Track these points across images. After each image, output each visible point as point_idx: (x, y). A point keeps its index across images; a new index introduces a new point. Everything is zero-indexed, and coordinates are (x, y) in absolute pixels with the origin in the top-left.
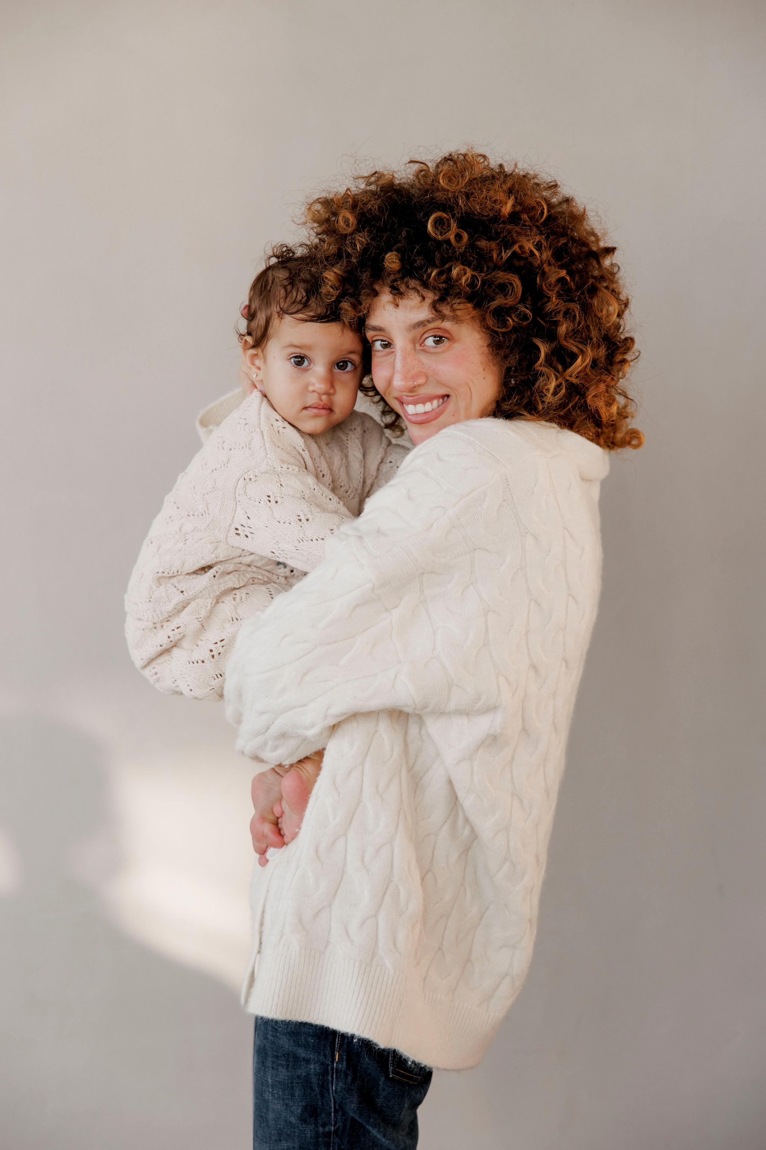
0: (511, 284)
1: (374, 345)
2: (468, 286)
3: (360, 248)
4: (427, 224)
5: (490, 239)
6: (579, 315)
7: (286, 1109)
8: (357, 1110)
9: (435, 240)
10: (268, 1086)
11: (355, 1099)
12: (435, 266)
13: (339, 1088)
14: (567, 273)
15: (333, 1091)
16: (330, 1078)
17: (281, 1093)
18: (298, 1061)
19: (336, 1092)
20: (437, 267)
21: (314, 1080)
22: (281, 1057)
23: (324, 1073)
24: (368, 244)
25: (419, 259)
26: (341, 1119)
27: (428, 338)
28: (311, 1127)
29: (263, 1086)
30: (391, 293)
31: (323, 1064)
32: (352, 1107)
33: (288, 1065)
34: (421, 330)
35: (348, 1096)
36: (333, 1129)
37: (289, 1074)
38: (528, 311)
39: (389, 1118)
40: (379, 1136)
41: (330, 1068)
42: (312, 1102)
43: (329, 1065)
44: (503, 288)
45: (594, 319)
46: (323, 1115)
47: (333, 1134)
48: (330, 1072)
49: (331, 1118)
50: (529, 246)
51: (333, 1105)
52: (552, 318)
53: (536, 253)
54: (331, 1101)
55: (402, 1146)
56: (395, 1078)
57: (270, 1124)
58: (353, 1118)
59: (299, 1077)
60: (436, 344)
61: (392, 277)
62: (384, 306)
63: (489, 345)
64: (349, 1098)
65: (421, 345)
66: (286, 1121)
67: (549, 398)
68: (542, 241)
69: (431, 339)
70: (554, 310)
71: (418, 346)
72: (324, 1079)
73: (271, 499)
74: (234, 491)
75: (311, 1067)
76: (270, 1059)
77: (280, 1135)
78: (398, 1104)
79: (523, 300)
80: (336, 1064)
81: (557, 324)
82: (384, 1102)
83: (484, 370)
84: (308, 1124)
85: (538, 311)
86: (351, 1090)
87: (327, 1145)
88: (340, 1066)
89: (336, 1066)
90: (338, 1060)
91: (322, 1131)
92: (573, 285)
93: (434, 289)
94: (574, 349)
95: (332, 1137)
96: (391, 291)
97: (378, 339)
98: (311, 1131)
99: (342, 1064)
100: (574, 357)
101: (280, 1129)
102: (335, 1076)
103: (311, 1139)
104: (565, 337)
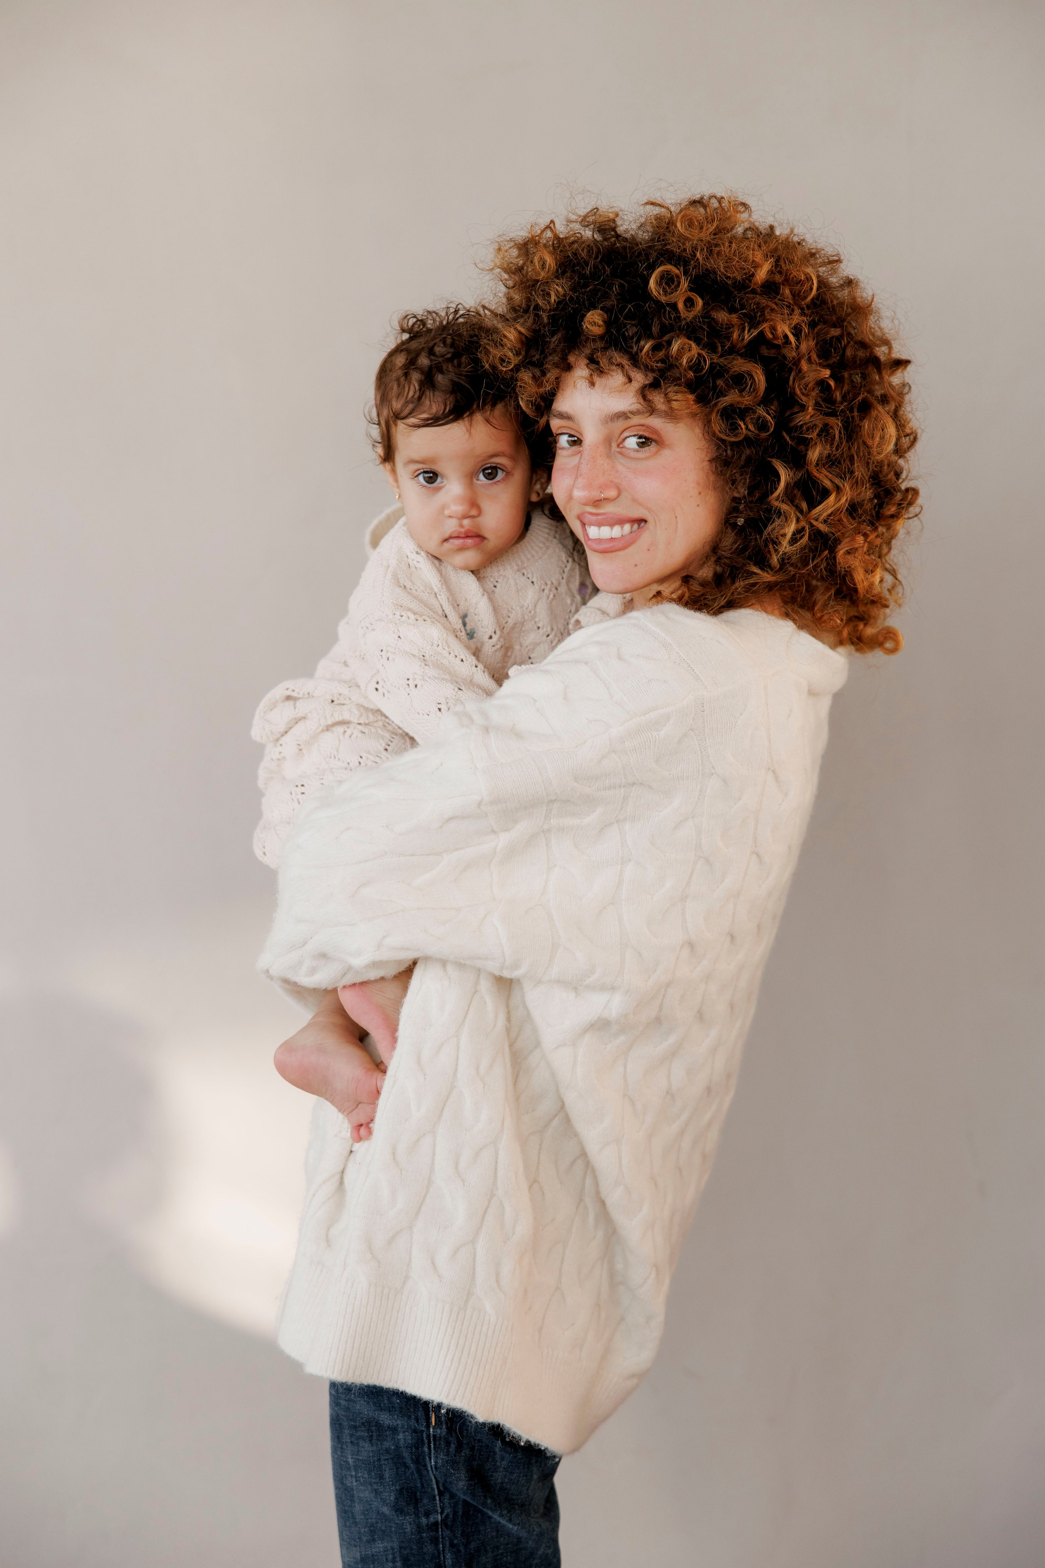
0: (752, 377)
1: (558, 440)
2: (690, 368)
3: (554, 300)
4: (650, 278)
6: (840, 437)
7: (376, 1497)
8: (467, 1489)
10: (349, 1469)
11: (463, 1474)
12: (650, 336)
13: (440, 1462)
14: (832, 376)
15: (431, 1468)
16: (426, 1449)
17: (367, 1477)
18: (382, 1430)
19: (436, 1468)
20: (653, 338)
21: (406, 1454)
22: (360, 1427)
23: (418, 1444)
25: (631, 326)
26: (449, 1504)
27: (630, 436)
28: (410, 1518)
29: (342, 1469)
31: (415, 1431)
32: (460, 1484)
33: (371, 1436)
34: (620, 425)
35: (452, 1471)
36: (440, 1518)
37: (375, 1448)
38: (769, 418)
40: (503, 1522)
41: (425, 1435)
42: (408, 1484)
43: (423, 1431)
44: (740, 381)
45: (860, 446)
46: (425, 1501)
47: (441, 1525)
48: (426, 1441)
49: (436, 1504)
50: (784, 329)
51: (435, 1486)
52: (802, 435)
53: (792, 338)
54: (431, 1480)
55: (537, 1532)
57: (358, 1520)
58: (465, 1501)
59: (387, 1451)
60: (639, 446)
61: (591, 344)
62: (575, 383)
64: (455, 1474)
65: (618, 446)
66: (378, 1512)
67: (785, 546)
68: (803, 325)
70: (806, 424)
71: (614, 445)
72: (418, 1452)
75: (399, 1437)
76: (347, 1431)
77: (372, 1532)
78: (524, 1476)
79: (765, 401)
80: (433, 1428)
81: (807, 443)
82: (505, 1477)
83: (700, 493)
84: (406, 1515)
85: (784, 423)
86: (456, 1463)
87: (435, 1541)
88: (439, 1431)
89: (434, 1432)
90: (435, 1423)
91: (426, 1522)
92: (838, 396)
93: (647, 369)
94: (827, 484)
95: (440, 1530)
96: (588, 364)
97: (565, 432)
98: (410, 1524)
99: (441, 1429)
100: (826, 493)
101: (372, 1525)
102: (432, 1446)
103: (412, 1535)
104: (817, 465)
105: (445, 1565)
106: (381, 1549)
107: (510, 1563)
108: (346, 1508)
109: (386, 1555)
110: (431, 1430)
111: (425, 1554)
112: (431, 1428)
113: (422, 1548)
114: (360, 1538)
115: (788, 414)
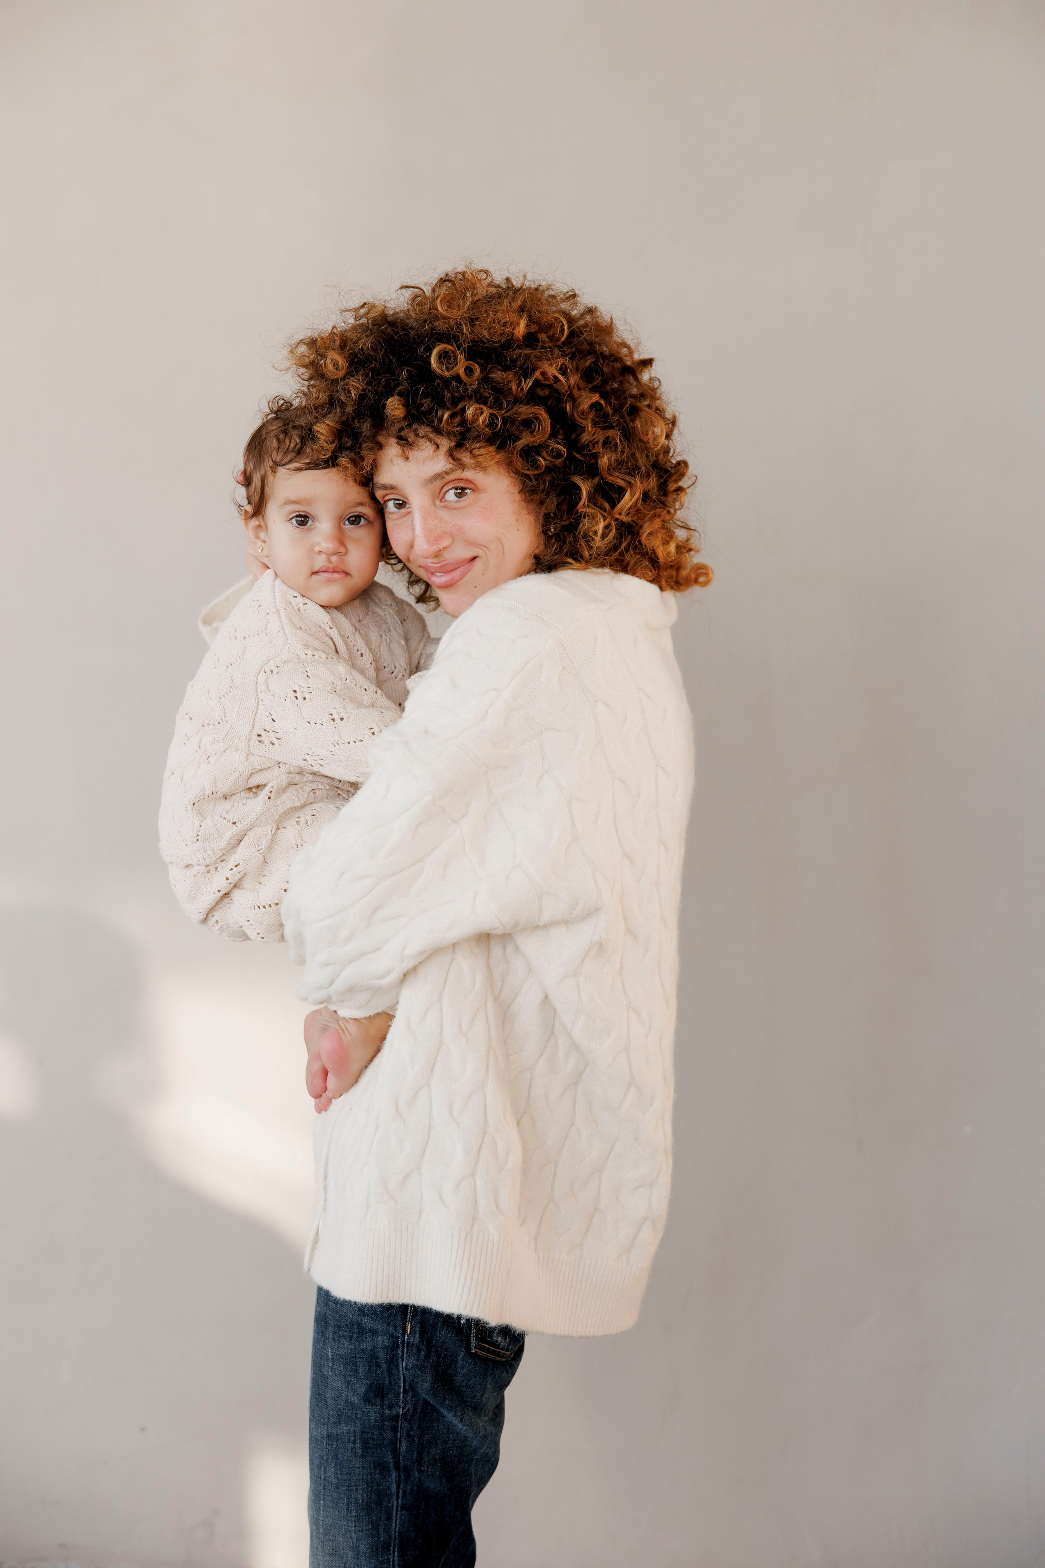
0: (537, 418)
1: (386, 506)
2: (487, 426)
3: (355, 395)
4: (430, 360)
5: (506, 368)
6: (621, 443)
7: (348, 1387)
8: (430, 1390)
9: (441, 378)
10: (327, 1360)
11: (429, 1378)
12: (445, 407)
13: (410, 1365)
14: (601, 396)
15: (403, 1368)
16: (400, 1353)
17: (342, 1369)
18: (363, 1332)
19: (406, 1369)
20: (448, 409)
21: (382, 1355)
22: (343, 1329)
23: (394, 1347)
24: (364, 390)
25: (426, 402)
26: (411, 1401)
27: (448, 491)
28: (376, 1408)
29: (321, 1359)
30: (399, 444)
31: (392, 1335)
32: (425, 1386)
33: (352, 1337)
34: (439, 483)
35: (420, 1374)
36: (401, 1412)
37: (352, 1347)
38: (561, 447)
39: (468, 1399)
40: (455, 1421)
41: (400, 1341)
42: (378, 1380)
43: (399, 1337)
44: (528, 424)
45: (639, 445)
46: (391, 1396)
47: (402, 1417)
48: (400, 1346)
49: (400, 1400)
50: (552, 370)
51: (402, 1384)
52: (590, 450)
53: (561, 377)
54: (400, 1379)
55: (482, 1433)
56: (479, 1353)
57: (328, 1404)
58: (425, 1399)
59: (363, 1351)
60: (459, 498)
61: (397, 426)
62: (391, 461)
63: (521, 490)
64: (422, 1376)
65: (441, 500)
66: (346, 1401)
67: (598, 542)
68: (567, 363)
69: (452, 492)
70: (590, 442)
71: (438, 502)
72: (393, 1354)
73: (298, 695)
74: (255, 687)
75: (378, 1339)
76: (331, 1329)
77: (339, 1416)
78: (479, 1384)
79: (553, 434)
80: (408, 1336)
81: (596, 456)
82: (463, 1381)
83: (517, 520)
84: (372, 1405)
85: (573, 445)
86: (424, 1367)
87: (394, 1429)
88: (412, 1339)
89: (408, 1339)
90: (410, 1332)
91: (389, 1413)
92: (609, 410)
93: (448, 434)
94: (621, 483)
95: (400, 1421)
96: (398, 442)
97: (392, 498)
98: (376, 1413)
99: (414, 1337)
100: (621, 492)
101: (340, 1410)
102: (405, 1351)
103: (375, 1422)
104: (609, 470)
105: (400, 1450)
106: (345, 1431)
107: (455, 1456)
108: (321, 1392)
109: (349, 1437)
110: (406, 1337)
111: (384, 1439)
112: (406, 1336)
113: (383, 1434)
114: (328, 1419)
115: (573, 437)
